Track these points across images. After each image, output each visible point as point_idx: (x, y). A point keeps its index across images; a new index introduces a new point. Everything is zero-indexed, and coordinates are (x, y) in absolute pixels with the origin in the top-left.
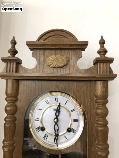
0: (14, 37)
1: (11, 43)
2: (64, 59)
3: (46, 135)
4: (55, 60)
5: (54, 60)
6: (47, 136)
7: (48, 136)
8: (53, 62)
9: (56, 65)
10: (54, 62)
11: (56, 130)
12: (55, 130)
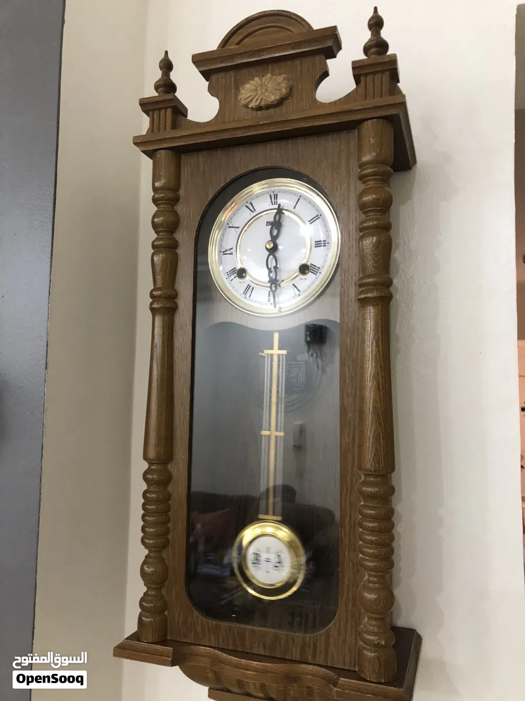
0: (166, 52)
1: (161, 68)
2: (279, 84)
3: (249, 287)
4: (259, 88)
5: (256, 90)
6: (251, 288)
7: (253, 288)
8: (255, 93)
9: (261, 100)
10: (257, 94)
11: (273, 269)
12: (269, 270)
